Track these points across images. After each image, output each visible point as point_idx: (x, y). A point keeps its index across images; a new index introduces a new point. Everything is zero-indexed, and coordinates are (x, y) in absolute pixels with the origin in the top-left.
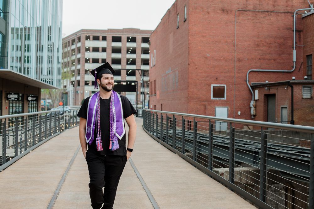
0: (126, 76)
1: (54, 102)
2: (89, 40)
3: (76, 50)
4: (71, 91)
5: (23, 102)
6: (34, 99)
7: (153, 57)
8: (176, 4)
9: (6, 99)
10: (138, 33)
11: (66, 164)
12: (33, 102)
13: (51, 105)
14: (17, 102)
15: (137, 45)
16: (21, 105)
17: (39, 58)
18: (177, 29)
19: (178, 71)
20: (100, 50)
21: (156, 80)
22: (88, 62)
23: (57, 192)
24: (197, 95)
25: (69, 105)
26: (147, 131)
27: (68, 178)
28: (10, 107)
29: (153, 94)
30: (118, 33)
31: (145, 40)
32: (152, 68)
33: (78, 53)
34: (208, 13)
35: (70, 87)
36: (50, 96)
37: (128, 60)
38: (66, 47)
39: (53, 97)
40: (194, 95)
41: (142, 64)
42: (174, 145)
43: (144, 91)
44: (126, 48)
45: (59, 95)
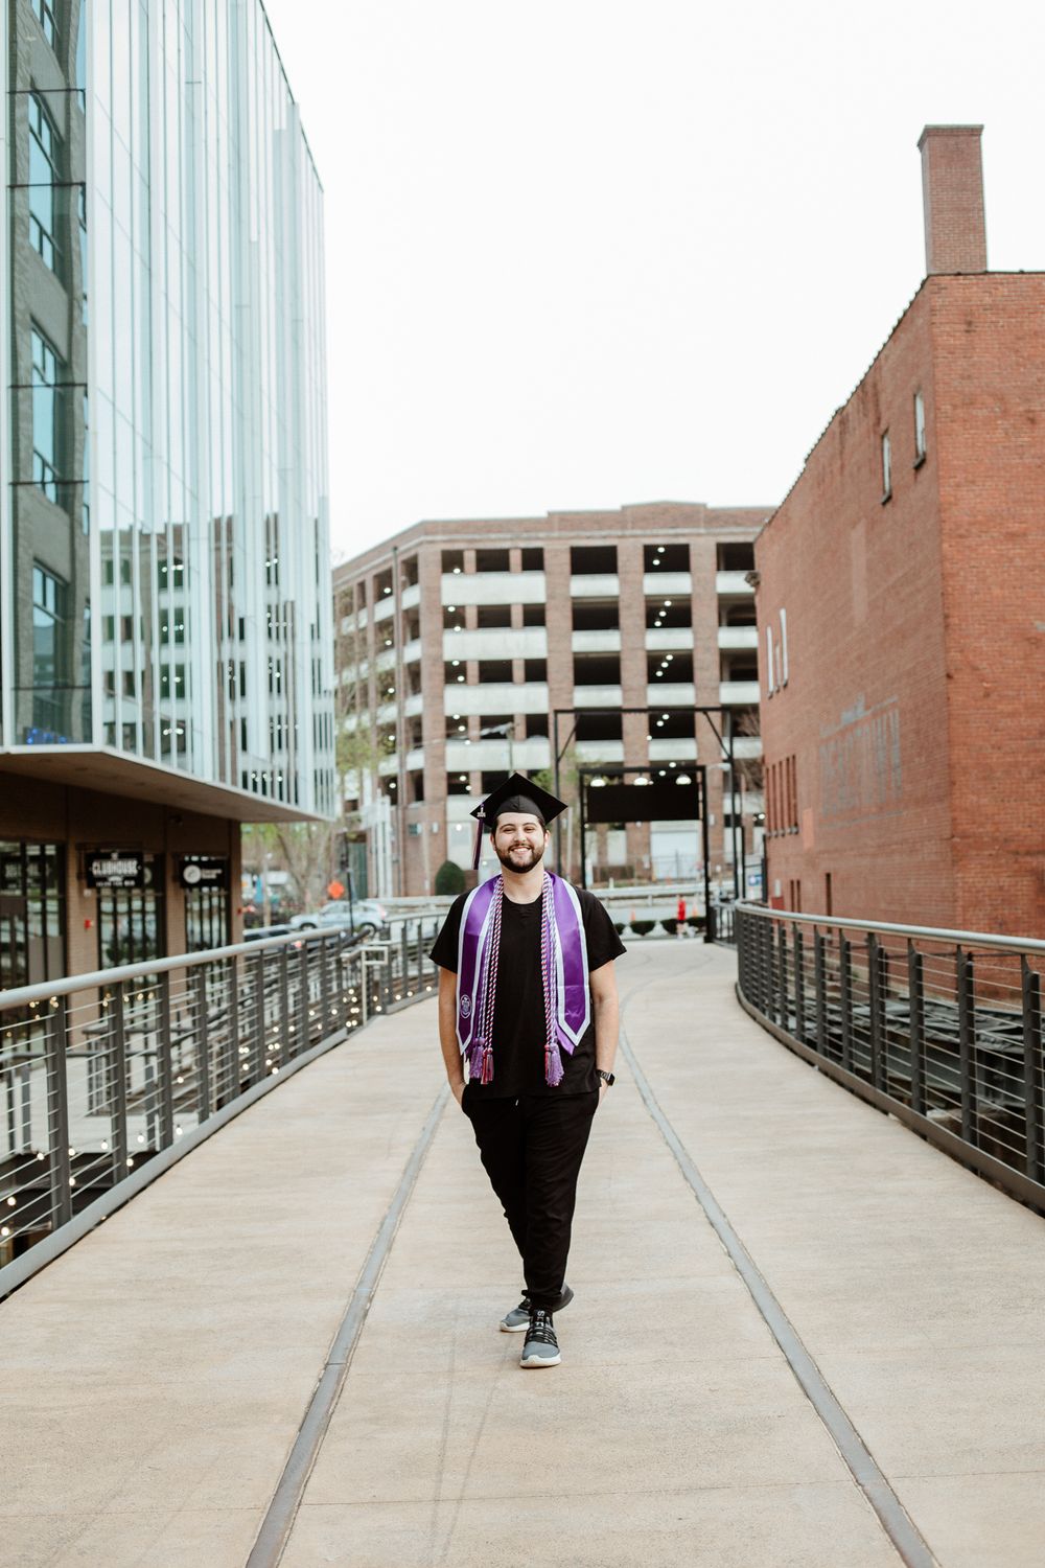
0: (649, 738)
1: (302, 882)
2: (457, 571)
3: (399, 626)
4: (384, 824)
5: (160, 894)
6: (212, 874)
7: (775, 646)
8: (875, 386)
9: (84, 882)
10: (698, 527)
11: (389, 1172)
12: (205, 890)
13: (289, 900)
14: (136, 892)
15: (694, 585)
16: (150, 906)
17: (227, 669)
18: (884, 504)
19: (897, 711)
20: (517, 616)
21: (794, 757)
22: (461, 679)
23: (365, 1291)
24: (994, 824)
25: (377, 896)
26: (757, 1011)
27: (404, 1234)
28: (104, 918)
29: (783, 828)
30: (601, 529)
31: (735, 557)
32: (771, 697)
33: (409, 636)
34: (1033, 421)
35: (379, 806)
36: (285, 859)
37: (654, 660)
38: (347, 610)
39: (299, 859)
40: (982, 825)
41: (726, 675)
42: (878, 1075)
43: (738, 811)
44: (642, 600)
45: (328, 849)
